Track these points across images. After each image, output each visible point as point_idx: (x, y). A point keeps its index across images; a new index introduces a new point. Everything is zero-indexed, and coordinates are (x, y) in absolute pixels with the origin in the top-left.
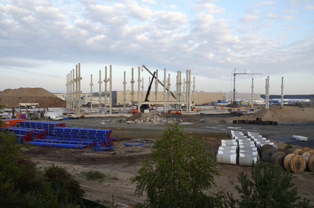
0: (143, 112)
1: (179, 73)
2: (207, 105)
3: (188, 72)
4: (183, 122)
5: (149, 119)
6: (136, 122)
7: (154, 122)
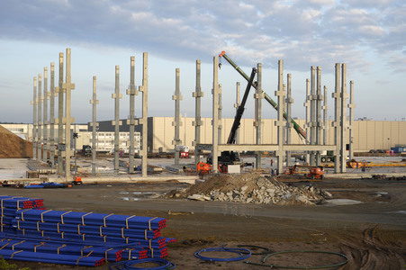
0: (223, 169)
1: (316, 71)
4: (335, 197)
5: (248, 190)
6: (212, 198)
7: (260, 197)
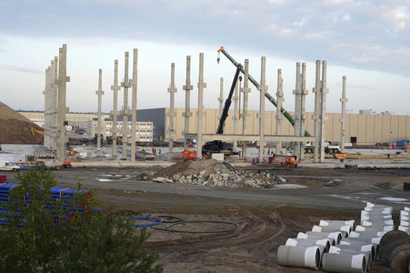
2: (386, 145)
3: (321, 65)
4: (288, 182)
5: (206, 174)
6: (174, 181)
7: (215, 180)
